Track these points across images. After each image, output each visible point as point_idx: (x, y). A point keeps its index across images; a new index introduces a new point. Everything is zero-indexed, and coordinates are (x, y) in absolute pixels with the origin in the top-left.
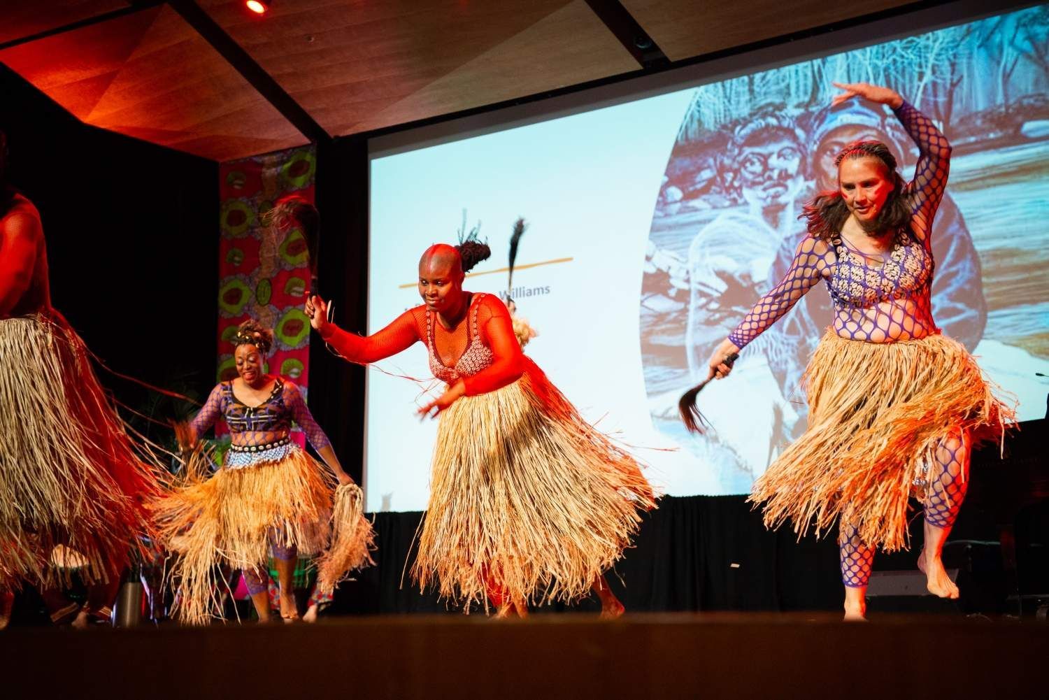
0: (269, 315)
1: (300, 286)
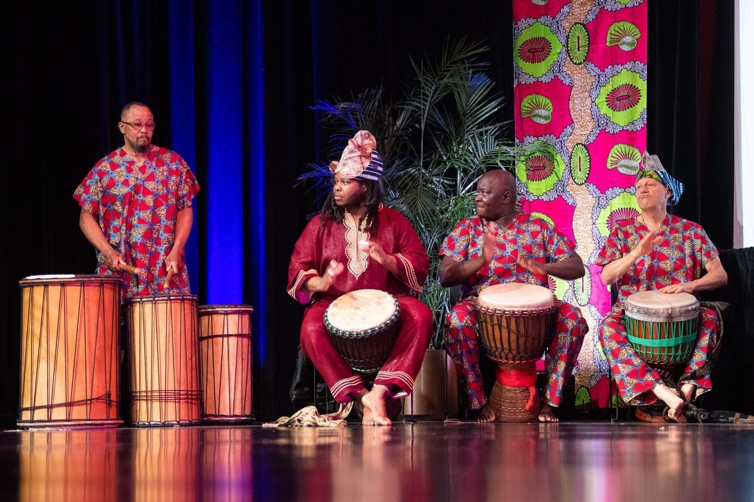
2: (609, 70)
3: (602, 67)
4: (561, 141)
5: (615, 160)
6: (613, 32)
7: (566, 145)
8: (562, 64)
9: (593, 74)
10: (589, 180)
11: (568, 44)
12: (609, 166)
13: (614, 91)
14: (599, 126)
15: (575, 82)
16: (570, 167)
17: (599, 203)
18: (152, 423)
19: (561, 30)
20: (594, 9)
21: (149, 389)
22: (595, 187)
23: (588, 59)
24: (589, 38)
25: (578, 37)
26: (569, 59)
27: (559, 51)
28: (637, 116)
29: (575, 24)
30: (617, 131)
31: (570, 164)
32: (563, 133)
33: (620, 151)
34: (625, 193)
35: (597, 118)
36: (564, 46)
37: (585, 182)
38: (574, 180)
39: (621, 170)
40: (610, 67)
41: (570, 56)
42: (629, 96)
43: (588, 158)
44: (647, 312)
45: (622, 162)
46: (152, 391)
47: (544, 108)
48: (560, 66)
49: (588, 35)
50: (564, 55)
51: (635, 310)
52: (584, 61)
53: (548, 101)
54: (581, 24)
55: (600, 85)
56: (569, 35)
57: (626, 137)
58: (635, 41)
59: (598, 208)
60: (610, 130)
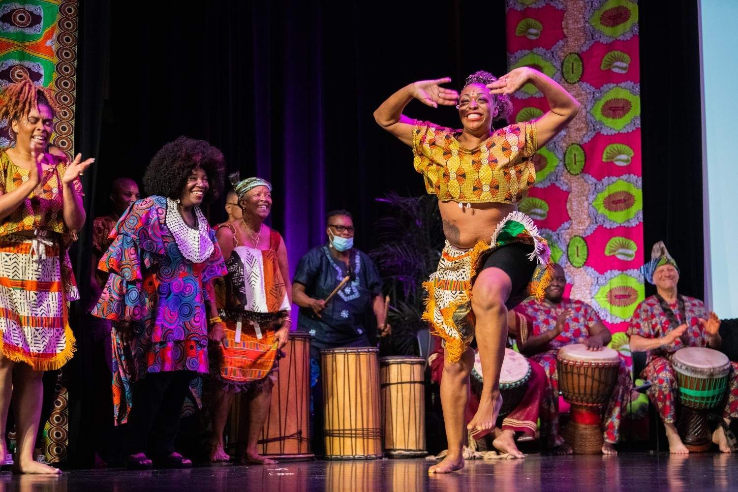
0: (581, 95)
1: (622, 61)
2: (605, 180)
3: (599, 178)
4: (558, 235)
5: (613, 249)
6: (609, 151)
7: (564, 236)
8: (560, 174)
9: (590, 182)
10: (586, 264)
11: (564, 159)
12: (607, 253)
13: (610, 196)
14: (596, 223)
15: (574, 189)
16: (568, 254)
17: (597, 282)
18: (356, 457)
19: (558, 149)
20: (589, 133)
21: (353, 427)
22: (593, 269)
23: (585, 170)
24: (585, 156)
25: (575, 155)
26: (566, 171)
27: (555, 164)
28: (632, 216)
29: (572, 144)
30: (615, 226)
31: (567, 251)
32: (560, 228)
33: (618, 242)
34: (623, 275)
35: (594, 217)
36: (561, 160)
37: (583, 265)
38: (572, 264)
39: (619, 257)
40: (606, 178)
41: (567, 169)
42: (625, 201)
43: (586, 247)
44: (694, 370)
45: (621, 251)
46: (356, 430)
47: (541, 208)
48: (557, 176)
49: (585, 152)
50: (561, 168)
51: (684, 367)
52: (581, 173)
53: (543, 203)
54: (577, 144)
55: (597, 191)
56: (566, 152)
57: (624, 231)
58: (630, 159)
59: (597, 286)
60: (607, 226)
